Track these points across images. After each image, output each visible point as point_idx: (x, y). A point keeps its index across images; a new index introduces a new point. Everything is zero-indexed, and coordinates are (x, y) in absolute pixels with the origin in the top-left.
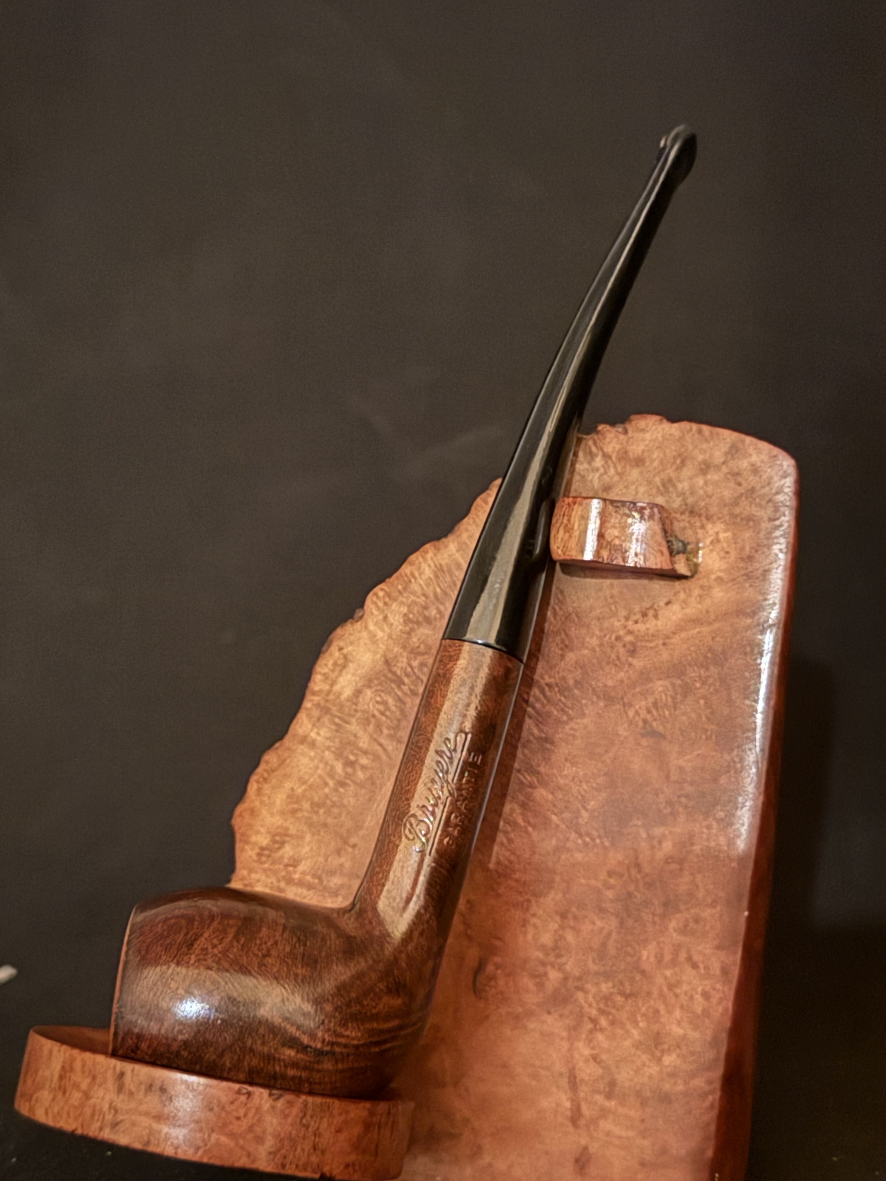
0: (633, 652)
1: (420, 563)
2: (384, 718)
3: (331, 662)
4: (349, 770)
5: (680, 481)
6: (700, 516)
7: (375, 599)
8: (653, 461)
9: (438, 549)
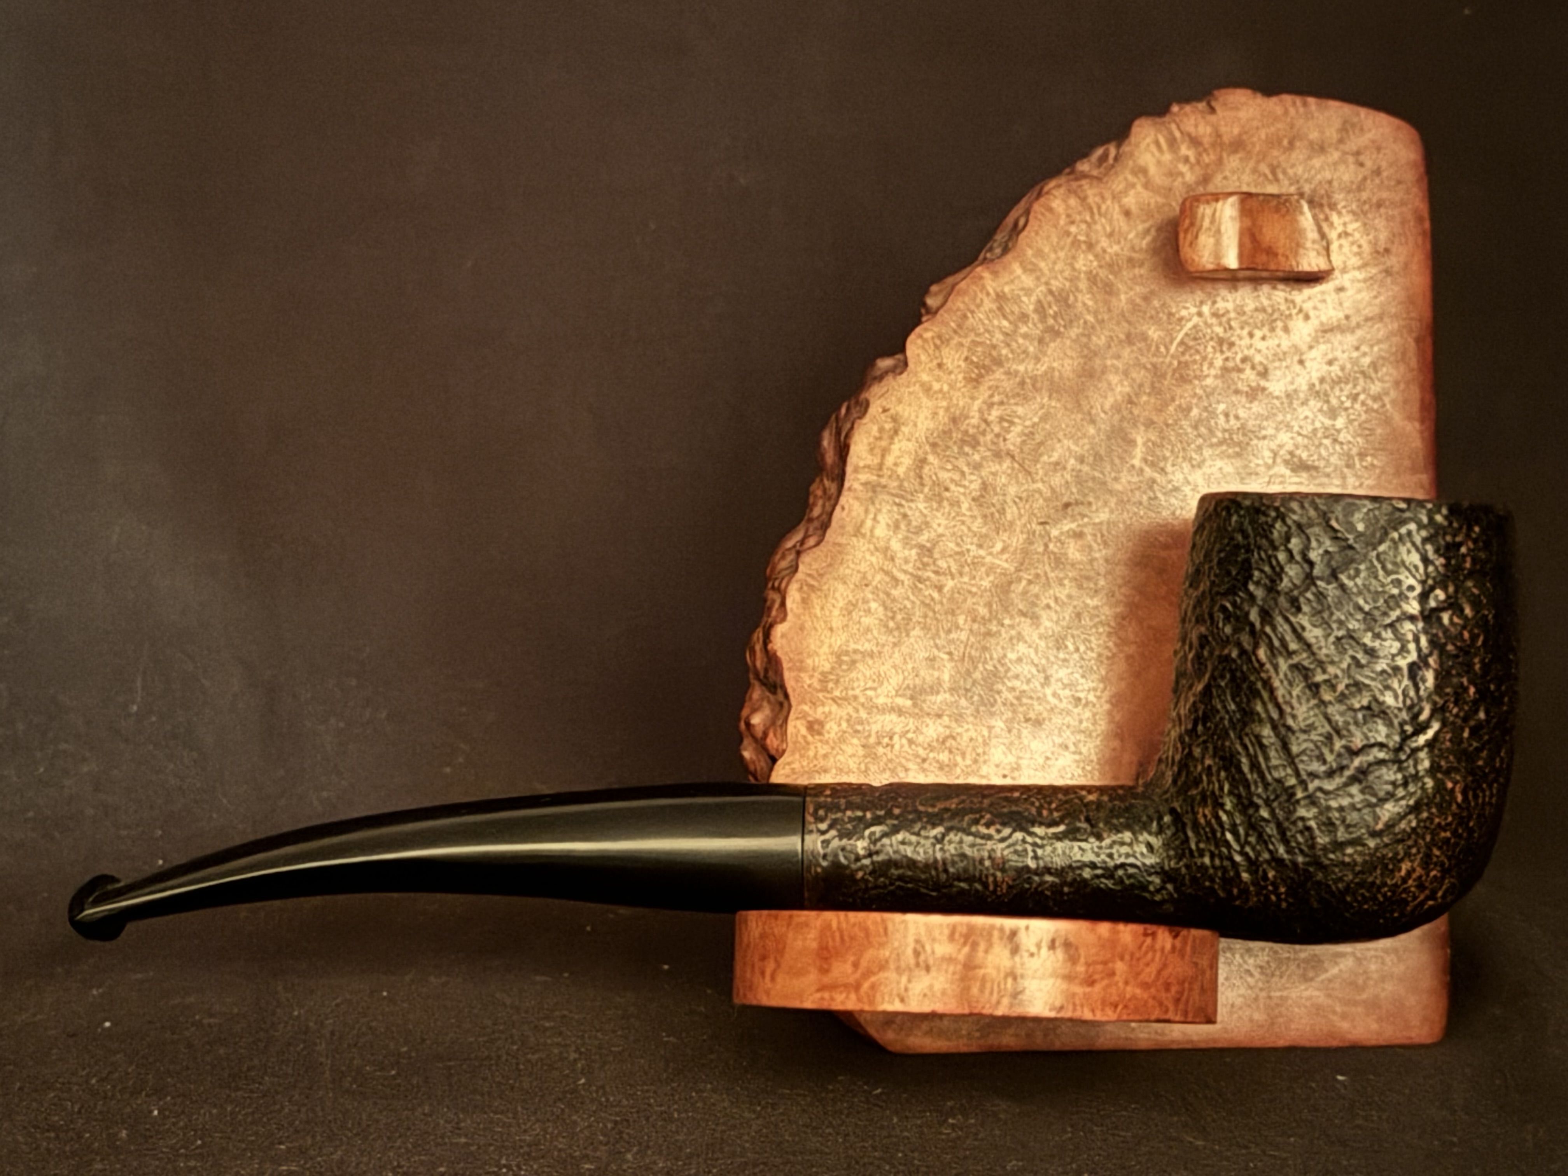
0: (1264, 374)
1: (975, 292)
2: (962, 490)
3: (875, 428)
4: (925, 560)
5: (1293, 166)
6: (1321, 206)
7: (919, 342)
8: (1254, 144)
9: (995, 274)
